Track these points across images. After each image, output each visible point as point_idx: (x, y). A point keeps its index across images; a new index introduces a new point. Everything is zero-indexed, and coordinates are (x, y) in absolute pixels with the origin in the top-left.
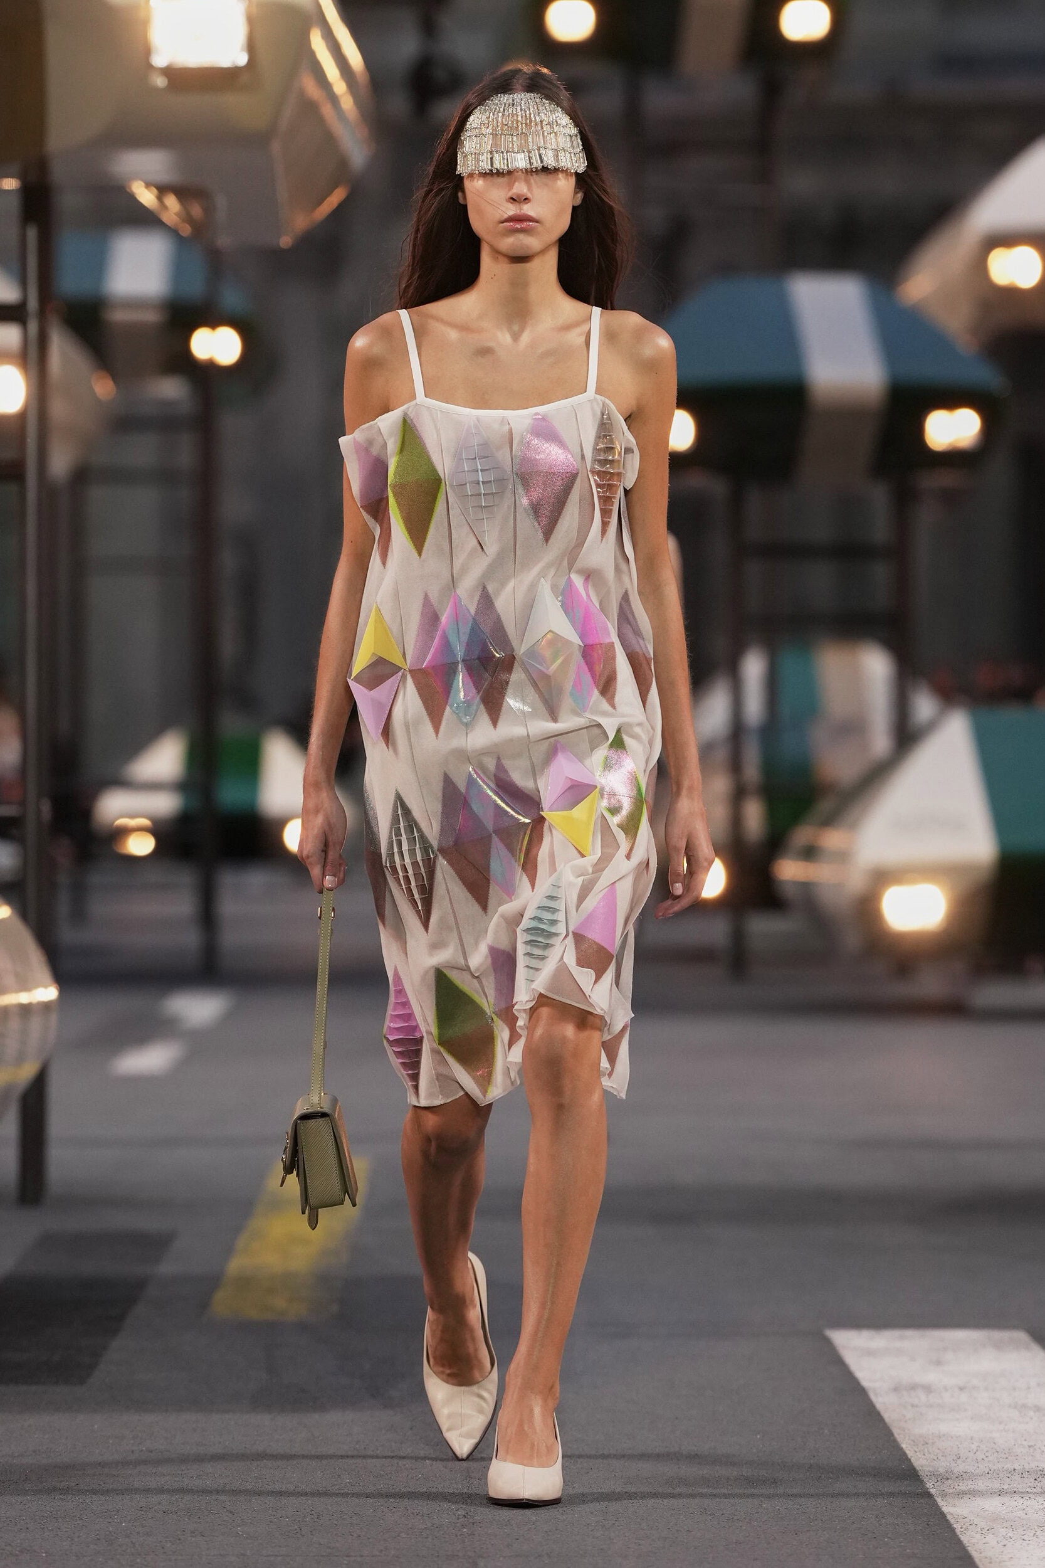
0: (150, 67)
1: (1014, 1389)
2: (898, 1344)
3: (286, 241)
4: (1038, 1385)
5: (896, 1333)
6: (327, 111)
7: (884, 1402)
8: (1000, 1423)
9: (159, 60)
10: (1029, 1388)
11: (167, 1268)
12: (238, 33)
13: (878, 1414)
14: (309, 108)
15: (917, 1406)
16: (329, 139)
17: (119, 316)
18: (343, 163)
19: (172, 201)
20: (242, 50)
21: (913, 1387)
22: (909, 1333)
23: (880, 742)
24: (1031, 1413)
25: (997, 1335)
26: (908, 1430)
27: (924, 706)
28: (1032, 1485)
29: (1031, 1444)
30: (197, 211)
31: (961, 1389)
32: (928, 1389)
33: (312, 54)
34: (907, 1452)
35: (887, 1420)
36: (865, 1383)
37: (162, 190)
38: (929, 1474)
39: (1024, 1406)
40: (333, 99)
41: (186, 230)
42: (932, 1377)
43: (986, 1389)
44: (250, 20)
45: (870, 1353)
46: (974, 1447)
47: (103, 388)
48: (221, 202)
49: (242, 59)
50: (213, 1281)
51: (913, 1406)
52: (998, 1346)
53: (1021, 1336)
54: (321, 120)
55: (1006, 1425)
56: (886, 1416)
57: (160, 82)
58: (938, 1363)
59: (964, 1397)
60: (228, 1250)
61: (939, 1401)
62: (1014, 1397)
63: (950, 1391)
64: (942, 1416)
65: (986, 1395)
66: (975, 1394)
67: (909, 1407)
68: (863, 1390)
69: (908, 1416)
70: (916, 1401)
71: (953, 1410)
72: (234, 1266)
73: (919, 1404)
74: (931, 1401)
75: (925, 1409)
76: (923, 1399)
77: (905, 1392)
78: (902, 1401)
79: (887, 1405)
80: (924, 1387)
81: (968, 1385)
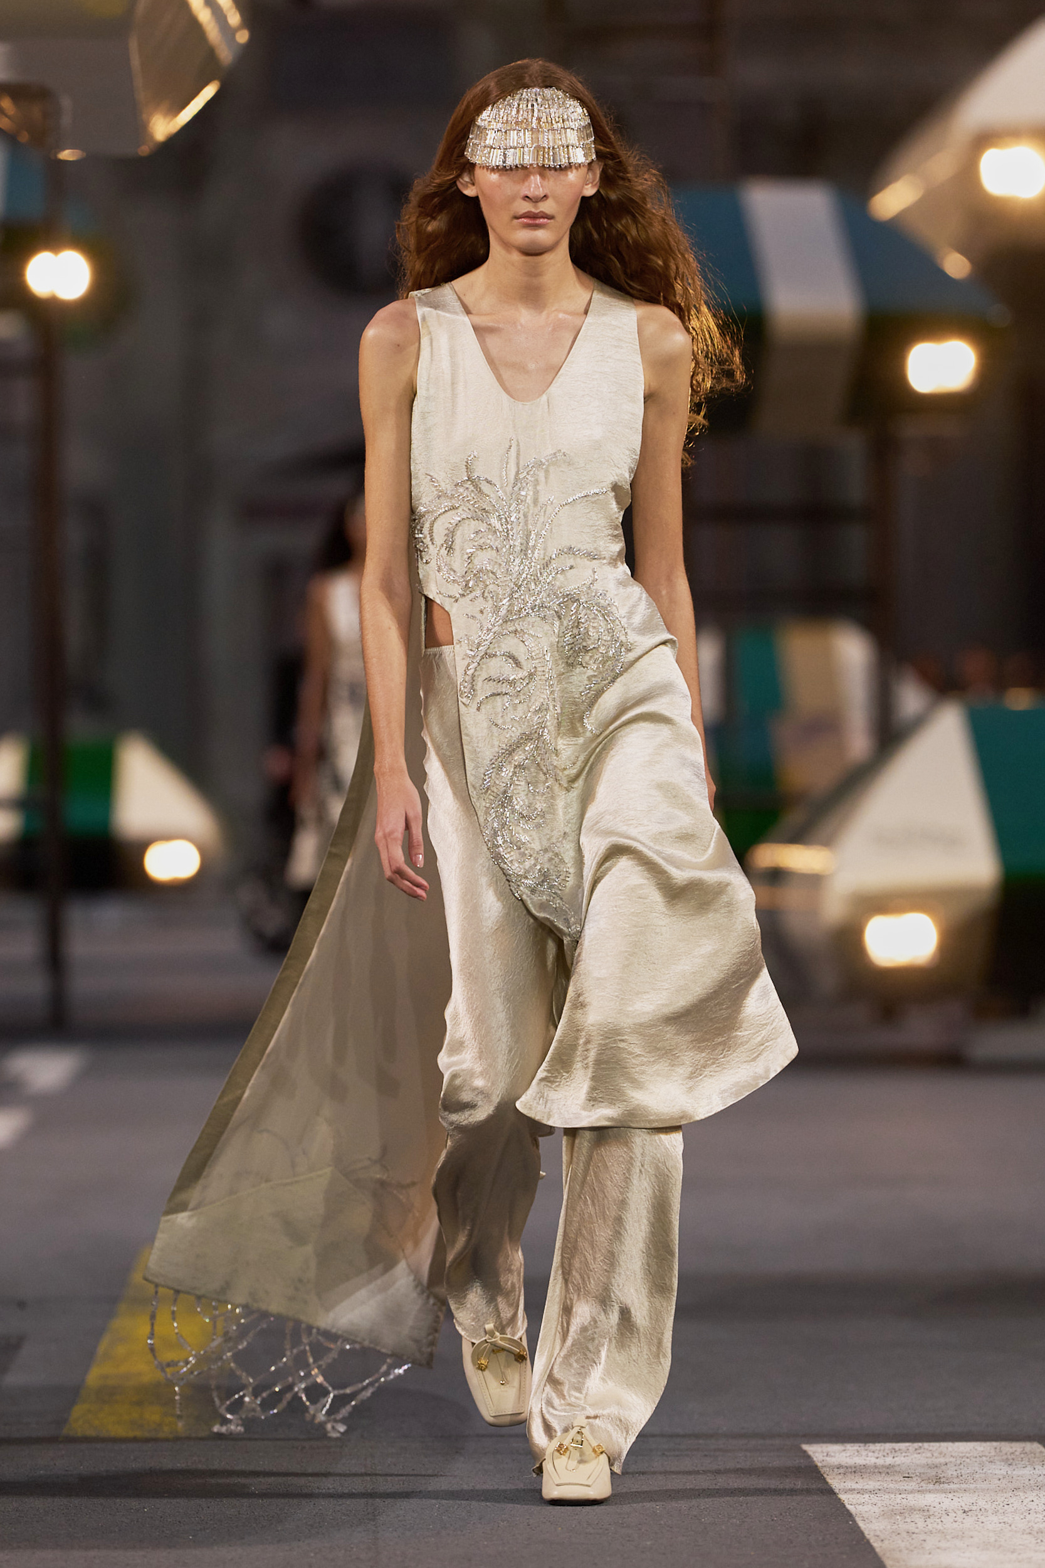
2: (888, 1459)
3: (145, 150)
5: (888, 1446)
7: (872, 1527)
8: (1013, 1552)
11: (15, 1378)
13: (868, 1542)
15: (913, 1533)
18: (211, 53)
22: (903, 1446)
23: (859, 742)
25: (1007, 1448)
26: (904, 1561)
30: (36, 111)
35: (878, 1550)
36: (849, 1507)
41: (24, 138)
43: (996, 1512)
48: (66, 102)
50: (73, 1393)
51: (908, 1532)
52: (1011, 1460)
55: (1019, 1554)
56: (877, 1545)
59: (969, 1521)
60: (88, 1356)
61: (940, 1527)
62: (1029, 1522)
63: (952, 1515)
64: (943, 1544)
65: (995, 1519)
66: (982, 1518)
67: (904, 1534)
68: (849, 1515)
69: (903, 1545)
70: (912, 1527)
71: (957, 1537)
72: (94, 1376)
73: (917, 1531)
74: (930, 1527)
75: (922, 1537)
76: (921, 1524)
77: (898, 1517)
78: (895, 1526)
79: (878, 1533)
80: (922, 1510)
81: (974, 1508)
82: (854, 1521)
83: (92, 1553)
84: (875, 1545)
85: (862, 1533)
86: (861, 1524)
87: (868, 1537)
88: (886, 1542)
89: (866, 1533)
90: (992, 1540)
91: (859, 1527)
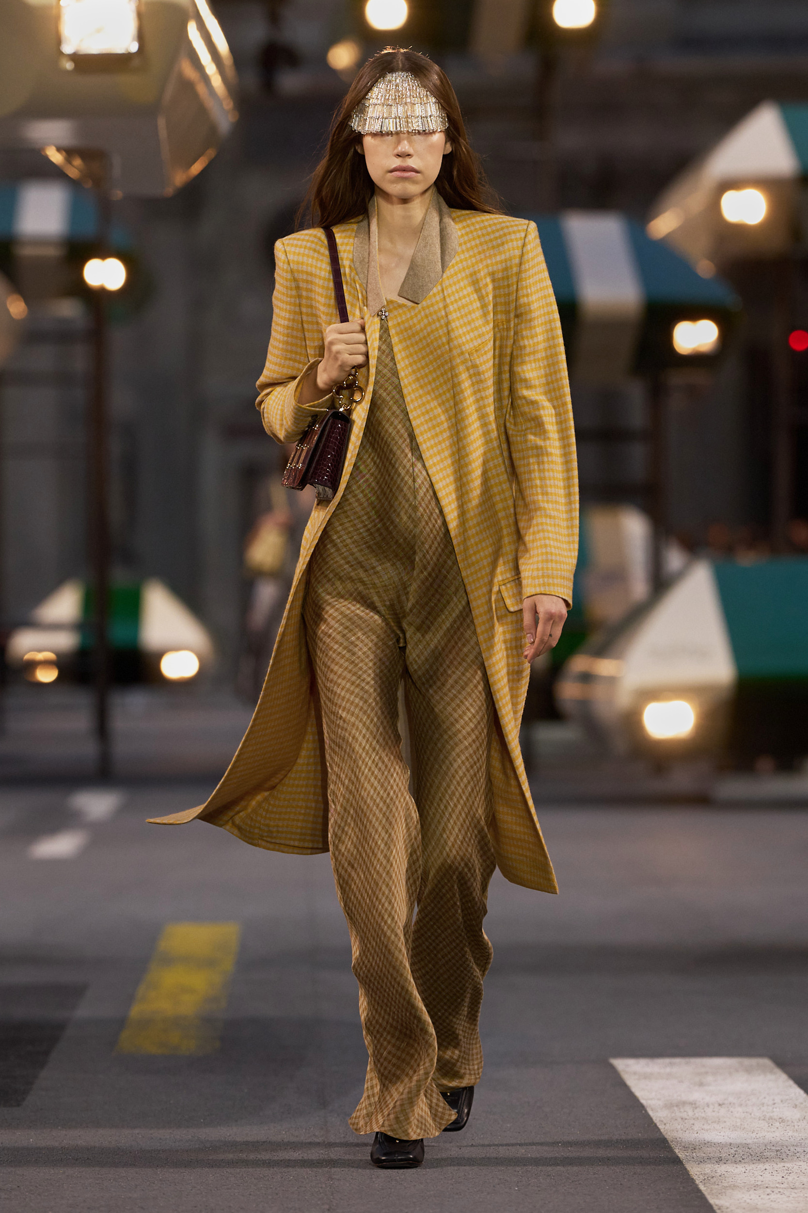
0: (61, 53)
1: (763, 1104)
2: (668, 1070)
3: (169, 191)
4: (782, 1101)
5: (667, 1060)
6: (201, 89)
7: (658, 1115)
8: (753, 1132)
9: (68, 48)
10: (774, 1104)
12: (130, 26)
13: (656, 1125)
14: (187, 86)
16: (202, 111)
17: (27, 251)
18: (213, 129)
19: (78, 162)
20: (133, 40)
21: (684, 1103)
22: (677, 1060)
23: (639, 588)
24: (777, 1124)
25: (747, 1061)
26: (680, 1138)
27: (675, 559)
28: (780, 1181)
29: (777, 1148)
30: (96, 166)
31: (720, 1105)
32: (694, 1105)
33: (189, 43)
34: (680, 1155)
36: (643, 1101)
37: (69, 152)
38: (698, 1173)
39: (771, 1118)
40: (206, 79)
41: (89, 185)
42: (697, 1095)
43: (741, 1105)
44: (140, 16)
45: (647, 1077)
46: (732, 1151)
47: (17, 308)
48: (116, 160)
49: (134, 47)
50: (120, 1023)
51: (682, 1119)
52: (749, 1070)
53: (766, 1062)
54: (196, 95)
55: (757, 1134)
56: (661, 1127)
57: (69, 66)
58: (701, 1084)
59: (723, 1111)
60: (130, 999)
61: (703, 1115)
62: (763, 1112)
63: (711, 1107)
64: (706, 1127)
65: (740, 1109)
66: (732, 1109)
67: (680, 1120)
68: (642, 1107)
69: (679, 1127)
70: (684, 1115)
71: (715, 1122)
72: (136, 1011)
73: (687, 1117)
74: (697, 1115)
75: (692, 1122)
76: (691, 1113)
77: (675, 1108)
78: (673, 1115)
79: (662, 1119)
80: (691, 1103)
81: (726, 1102)
82: (646, 1111)
83: (137, 1131)
84: (660, 1127)
85: (651, 1119)
86: (651, 1113)
87: (655, 1122)
88: (668, 1125)
89: (654, 1119)
90: (739, 1124)
91: (649, 1115)
